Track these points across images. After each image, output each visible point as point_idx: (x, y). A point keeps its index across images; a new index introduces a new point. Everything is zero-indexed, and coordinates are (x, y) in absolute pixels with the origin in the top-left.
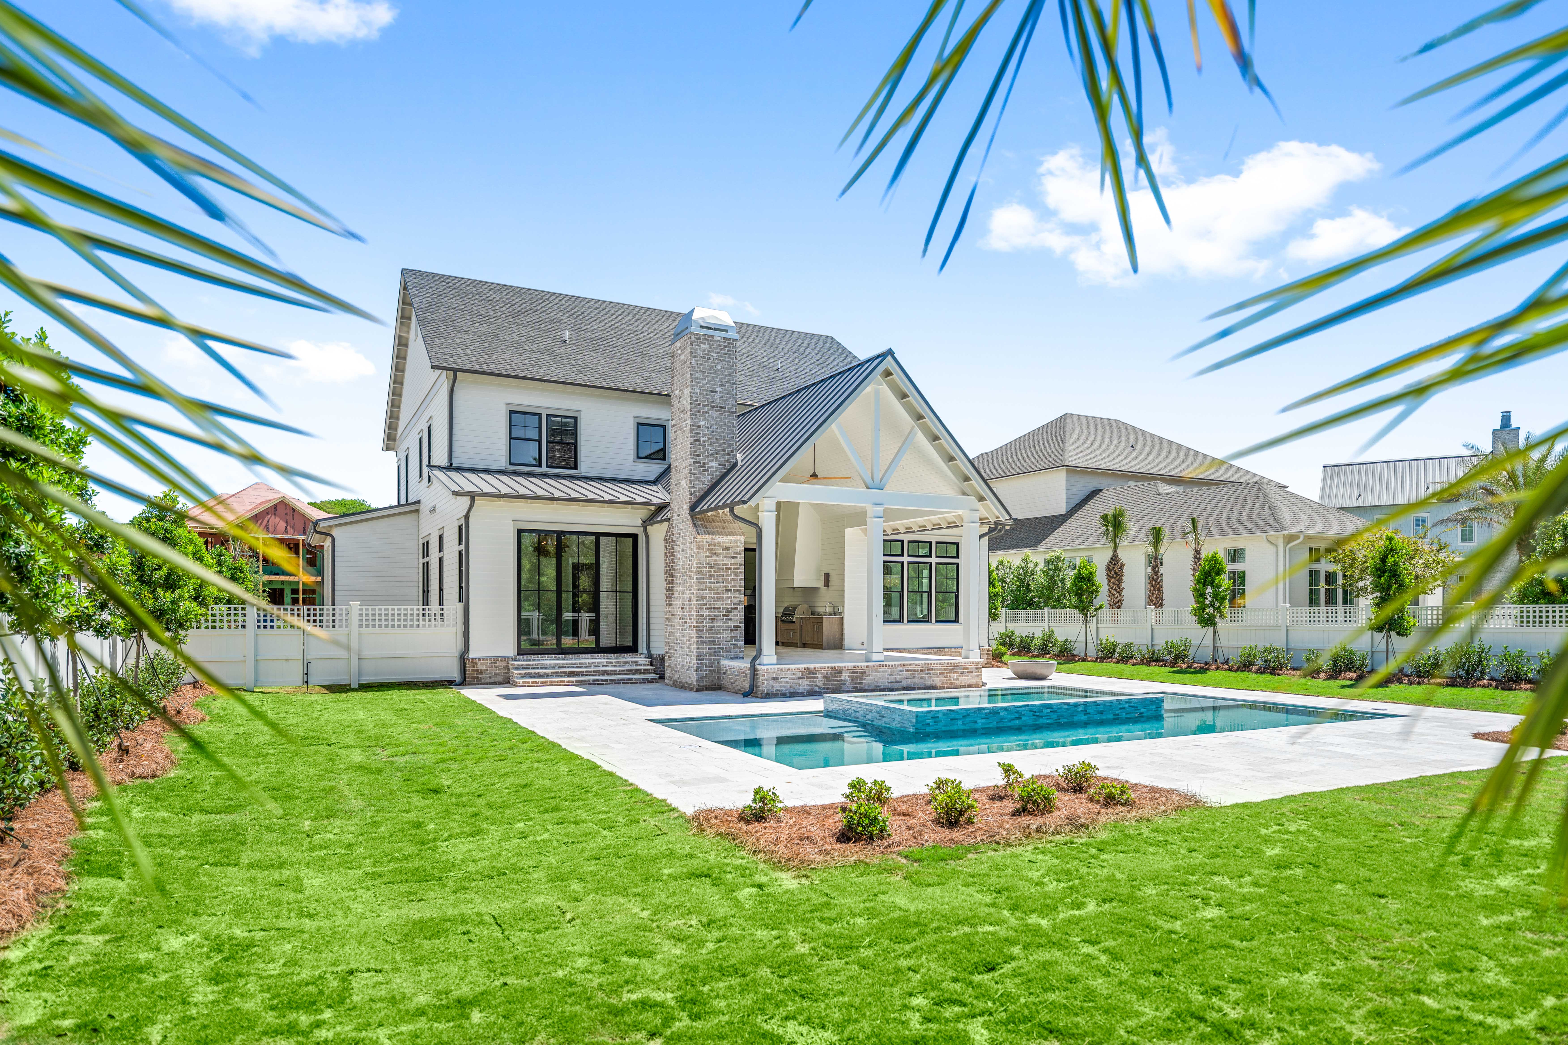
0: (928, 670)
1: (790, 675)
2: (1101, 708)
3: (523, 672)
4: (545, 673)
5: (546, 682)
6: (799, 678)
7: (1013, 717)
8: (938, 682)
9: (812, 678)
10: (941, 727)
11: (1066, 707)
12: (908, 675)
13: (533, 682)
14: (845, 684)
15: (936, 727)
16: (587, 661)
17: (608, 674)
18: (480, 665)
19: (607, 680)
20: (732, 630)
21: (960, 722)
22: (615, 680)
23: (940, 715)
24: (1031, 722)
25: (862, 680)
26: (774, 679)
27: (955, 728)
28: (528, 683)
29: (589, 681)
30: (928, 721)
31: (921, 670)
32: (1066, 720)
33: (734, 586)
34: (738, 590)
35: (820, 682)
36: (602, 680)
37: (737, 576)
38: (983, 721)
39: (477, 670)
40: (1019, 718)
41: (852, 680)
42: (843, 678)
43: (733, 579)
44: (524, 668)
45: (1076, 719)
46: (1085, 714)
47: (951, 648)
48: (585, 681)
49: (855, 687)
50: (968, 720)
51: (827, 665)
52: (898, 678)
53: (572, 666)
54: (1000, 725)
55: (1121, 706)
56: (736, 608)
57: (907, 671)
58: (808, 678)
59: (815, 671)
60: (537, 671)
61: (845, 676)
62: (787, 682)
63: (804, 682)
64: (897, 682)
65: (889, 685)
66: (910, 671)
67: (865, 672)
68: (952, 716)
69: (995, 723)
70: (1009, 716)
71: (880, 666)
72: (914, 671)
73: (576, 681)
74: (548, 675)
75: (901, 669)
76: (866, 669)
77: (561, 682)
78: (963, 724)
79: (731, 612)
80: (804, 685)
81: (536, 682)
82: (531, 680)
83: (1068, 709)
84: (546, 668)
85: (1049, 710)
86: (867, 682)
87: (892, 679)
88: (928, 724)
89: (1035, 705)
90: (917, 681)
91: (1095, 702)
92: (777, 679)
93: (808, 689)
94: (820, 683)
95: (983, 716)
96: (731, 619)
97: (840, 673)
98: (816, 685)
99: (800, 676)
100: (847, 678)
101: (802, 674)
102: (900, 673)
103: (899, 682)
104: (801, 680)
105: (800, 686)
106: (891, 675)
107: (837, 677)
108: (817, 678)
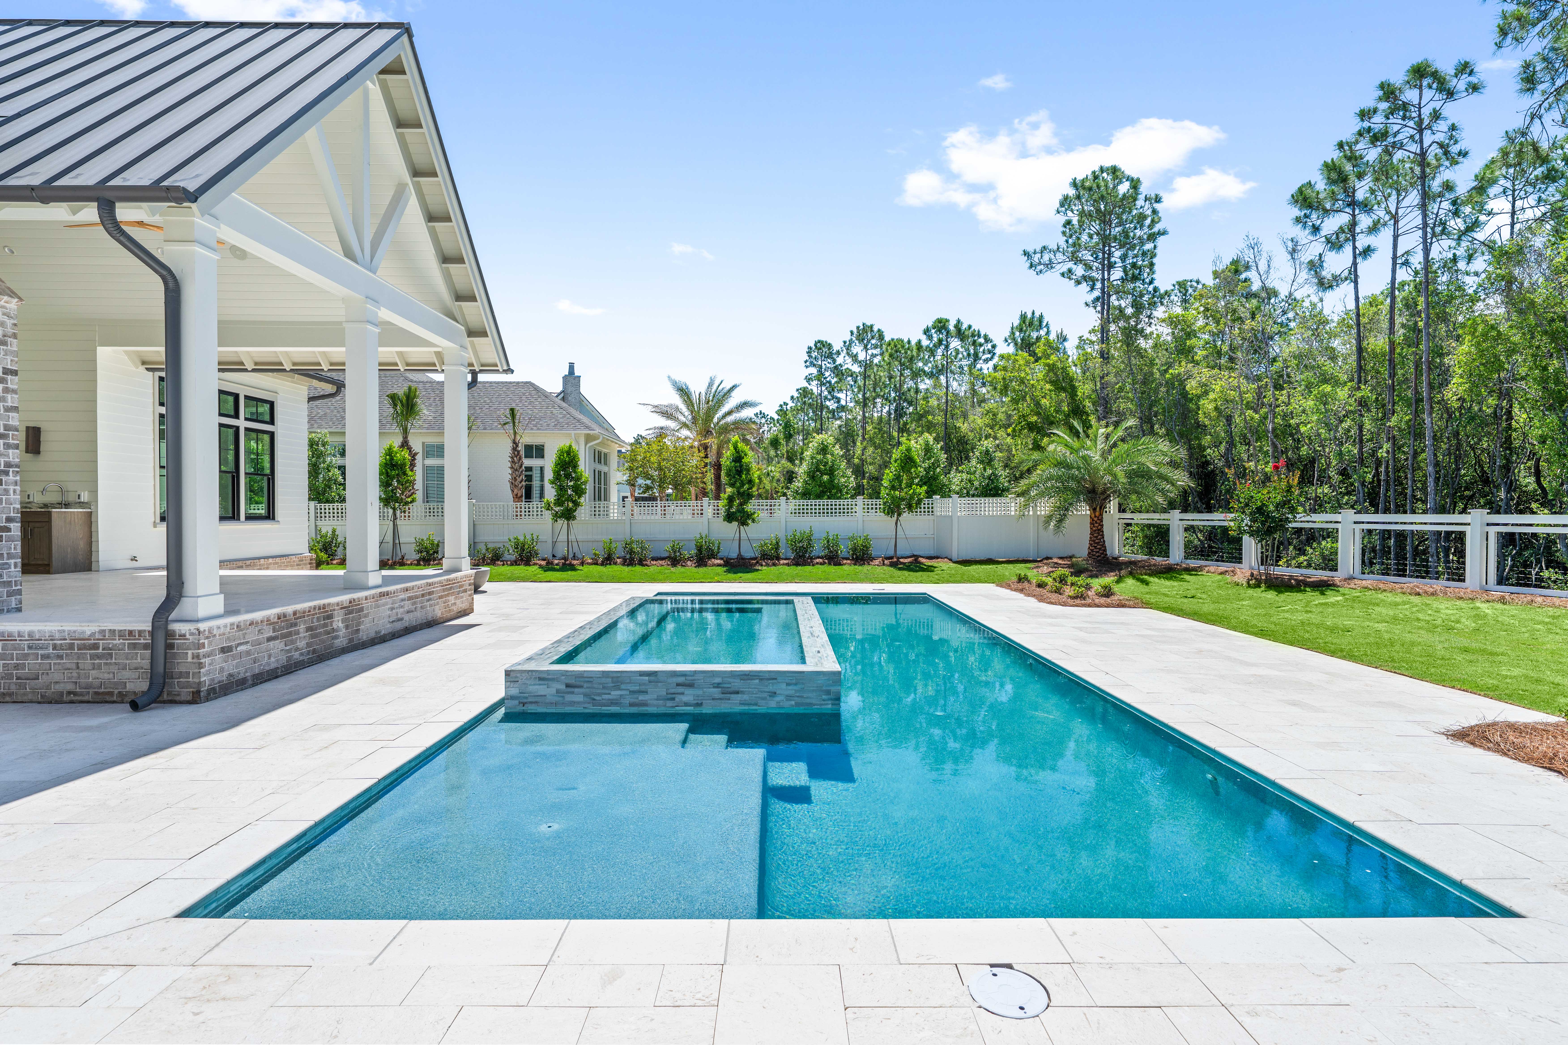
0: (429, 594)
1: (252, 635)
6: (270, 639)
8: (438, 611)
9: (291, 635)
12: (409, 605)
14: (336, 637)
25: (359, 624)
31: (423, 597)
35: (302, 640)
41: (347, 627)
42: (335, 626)
47: (267, 558)
49: (350, 641)
51: (313, 604)
52: (400, 613)
57: (410, 599)
58: (283, 636)
59: (295, 620)
61: (339, 622)
62: (248, 653)
63: (278, 645)
64: (399, 620)
67: (363, 611)
71: (380, 595)
72: (416, 598)
75: (403, 598)
76: (365, 606)
80: (277, 653)
86: (365, 627)
87: (393, 616)
90: (419, 615)
92: (230, 649)
93: (283, 659)
94: (301, 644)
97: (330, 617)
98: (297, 649)
99: (271, 634)
100: (341, 625)
101: (274, 630)
102: (402, 604)
103: (401, 619)
104: (271, 643)
105: (270, 656)
106: (392, 609)
107: (325, 625)
108: (297, 633)
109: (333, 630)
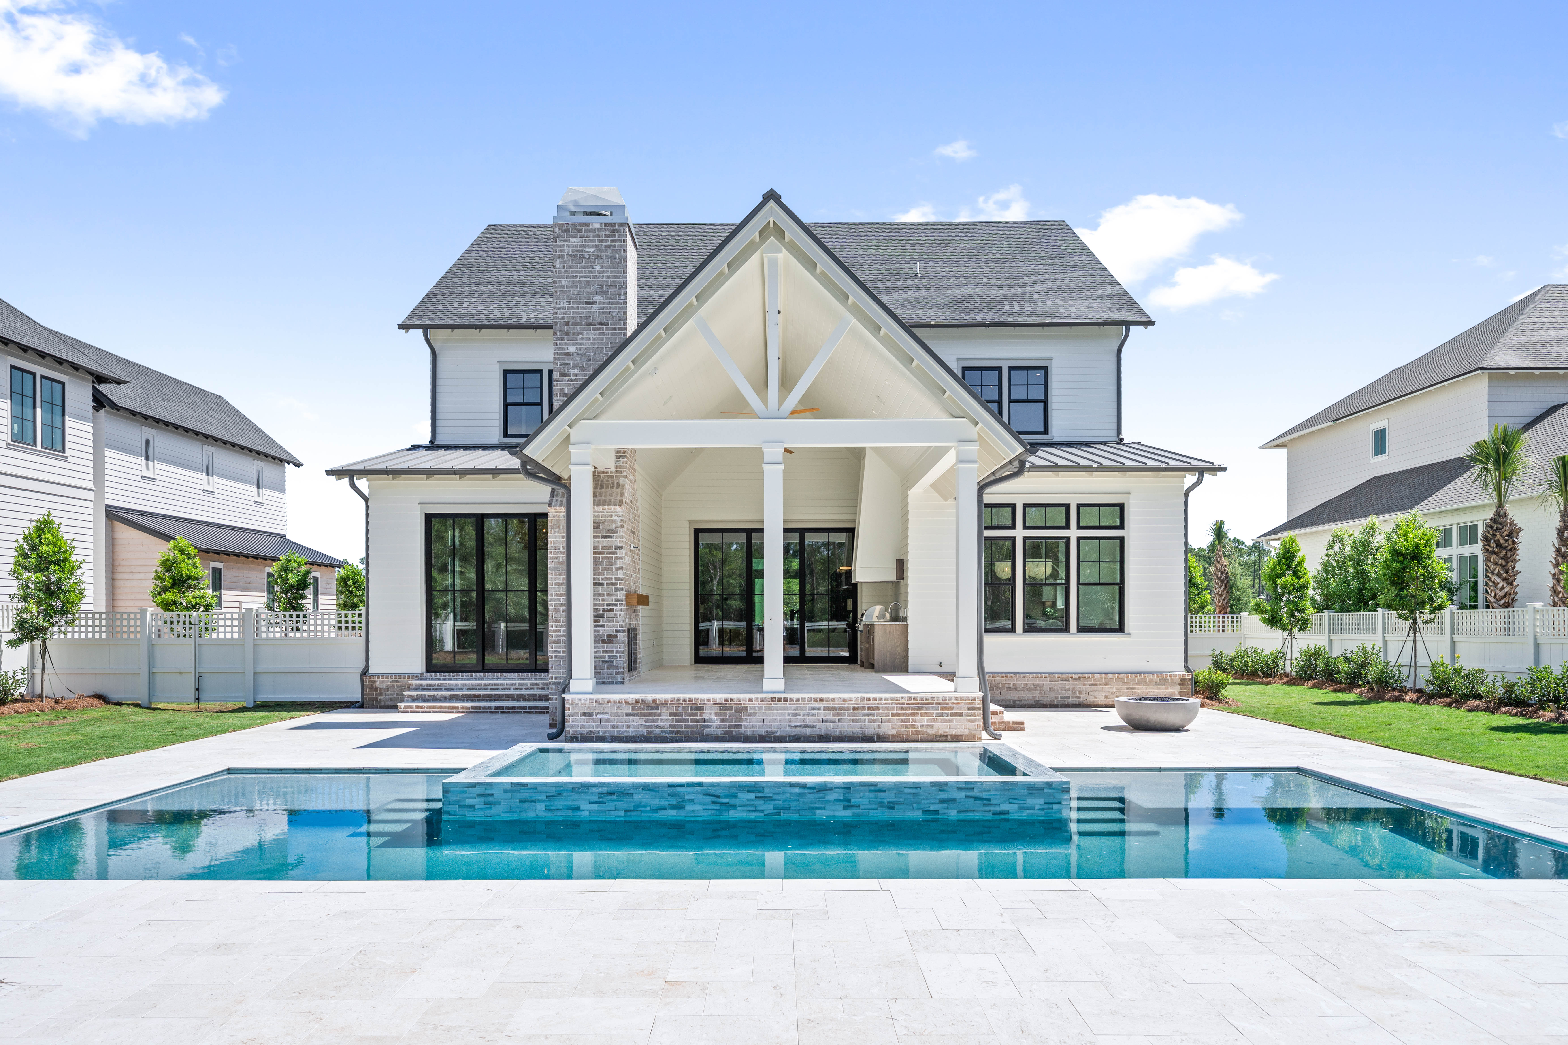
0: (869, 709)
1: (611, 709)
2: (890, 797)
3: (415, 693)
4: (443, 696)
5: (433, 708)
6: (628, 715)
7: (664, 803)
8: (889, 729)
9: (651, 715)
10: (498, 813)
11: (796, 790)
12: (829, 715)
13: (417, 707)
14: (710, 726)
15: (489, 813)
16: (505, 682)
17: (525, 700)
18: (379, 684)
19: (514, 708)
20: (604, 642)
21: (541, 807)
22: (524, 708)
23: (496, 792)
24: (707, 815)
25: (741, 720)
26: (584, 714)
27: (530, 815)
28: (411, 707)
29: (490, 707)
30: (470, 802)
31: (855, 709)
32: (795, 817)
33: (607, 579)
34: (613, 584)
35: (664, 721)
36: (508, 708)
37: (612, 564)
38: (595, 807)
39: (376, 690)
40: (679, 806)
41: (722, 721)
42: (705, 717)
43: (606, 569)
44: (424, 689)
45: (822, 815)
46: (845, 808)
47: (1106, 673)
48: (484, 708)
49: (727, 732)
50: (559, 803)
51: (676, 696)
52: (809, 720)
53: (486, 687)
54: (634, 817)
55: (944, 796)
56: (611, 610)
57: (826, 709)
58: (642, 715)
59: (656, 706)
60: (432, 693)
61: (710, 714)
62: (607, 720)
63: (639, 721)
64: (807, 726)
65: (793, 732)
66: (834, 709)
67: (746, 709)
68: (524, 795)
69: (622, 813)
70: (656, 802)
71: (773, 700)
72: (841, 709)
73: (473, 707)
74: (446, 699)
75: (816, 705)
76: (749, 705)
77: (453, 708)
78: (548, 809)
79: (602, 616)
80: (637, 725)
81: (421, 707)
82: (414, 705)
83: (800, 795)
84: (452, 689)
85: (752, 795)
86: (749, 725)
87: (798, 721)
88: (472, 807)
89: (718, 784)
90: (847, 727)
91: (874, 784)
92: (590, 715)
93: (644, 731)
94: (664, 725)
95: (595, 798)
96: (603, 626)
97: (700, 709)
98: (658, 727)
99: (630, 711)
100: (713, 717)
101: (633, 709)
102: (814, 712)
103: (813, 727)
104: (630, 718)
105: (628, 727)
106: (795, 715)
107: (695, 715)
108: (660, 715)
109: (704, 720)
